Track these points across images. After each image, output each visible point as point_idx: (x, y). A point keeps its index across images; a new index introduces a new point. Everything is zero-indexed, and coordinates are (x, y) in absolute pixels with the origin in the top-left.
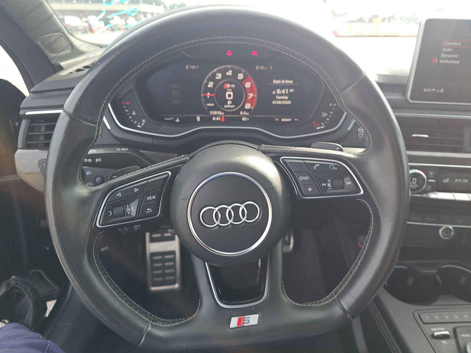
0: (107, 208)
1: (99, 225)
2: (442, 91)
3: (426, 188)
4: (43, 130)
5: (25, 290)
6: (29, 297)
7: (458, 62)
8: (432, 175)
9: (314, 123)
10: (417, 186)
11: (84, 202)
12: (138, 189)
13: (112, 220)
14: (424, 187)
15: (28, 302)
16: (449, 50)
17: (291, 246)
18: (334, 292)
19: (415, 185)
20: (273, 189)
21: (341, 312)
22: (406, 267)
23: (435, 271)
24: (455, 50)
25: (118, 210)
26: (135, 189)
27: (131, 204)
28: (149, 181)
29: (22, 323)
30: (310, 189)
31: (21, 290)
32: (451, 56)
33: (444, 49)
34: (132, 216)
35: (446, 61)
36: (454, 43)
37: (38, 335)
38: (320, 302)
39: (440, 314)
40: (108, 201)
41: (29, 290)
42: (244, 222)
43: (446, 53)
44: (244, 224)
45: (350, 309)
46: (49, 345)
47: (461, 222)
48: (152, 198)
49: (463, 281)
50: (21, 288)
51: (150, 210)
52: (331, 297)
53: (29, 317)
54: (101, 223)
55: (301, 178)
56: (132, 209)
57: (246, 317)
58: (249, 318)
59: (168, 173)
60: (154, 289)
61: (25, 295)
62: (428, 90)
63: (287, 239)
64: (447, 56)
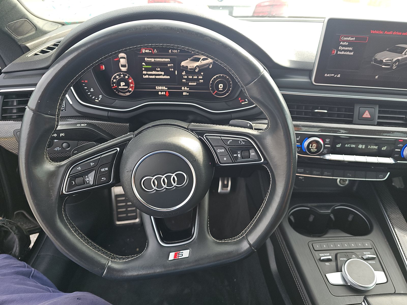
0: (70, 179)
1: (65, 192)
2: (339, 76)
3: (323, 151)
4: (15, 104)
5: (11, 228)
6: (15, 234)
7: (352, 53)
8: (328, 142)
9: (240, 99)
10: (316, 150)
11: (52, 175)
12: (94, 164)
13: (75, 188)
14: (322, 150)
15: (14, 238)
16: (345, 43)
17: (229, 188)
18: (244, 231)
19: (314, 149)
20: (196, 161)
21: (248, 246)
22: (308, 209)
23: (329, 211)
24: (350, 44)
25: (79, 180)
26: (91, 163)
27: (89, 175)
28: (102, 156)
29: (10, 254)
30: (225, 159)
31: (7, 228)
32: (346, 49)
33: (341, 43)
34: (90, 184)
35: (343, 53)
36: (350, 38)
37: (24, 263)
38: (234, 239)
39: (327, 244)
40: (71, 174)
41: (14, 228)
42: (175, 186)
43: (343, 46)
44: (175, 188)
45: (254, 243)
46: (33, 272)
47: (350, 175)
48: (105, 170)
49: (350, 218)
50: (7, 227)
51: (104, 179)
52: (242, 235)
53: (16, 249)
54: (66, 191)
55: (219, 151)
56: (90, 178)
57: (181, 252)
58: (183, 252)
59: (117, 149)
60: (118, 223)
61: (11, 232)
62: (328, 75)
63: (226, 183)
64: (344, 48)
